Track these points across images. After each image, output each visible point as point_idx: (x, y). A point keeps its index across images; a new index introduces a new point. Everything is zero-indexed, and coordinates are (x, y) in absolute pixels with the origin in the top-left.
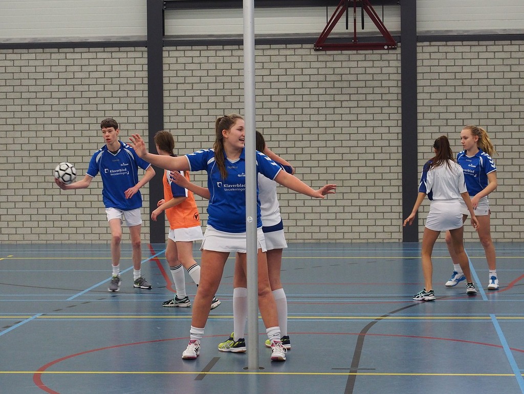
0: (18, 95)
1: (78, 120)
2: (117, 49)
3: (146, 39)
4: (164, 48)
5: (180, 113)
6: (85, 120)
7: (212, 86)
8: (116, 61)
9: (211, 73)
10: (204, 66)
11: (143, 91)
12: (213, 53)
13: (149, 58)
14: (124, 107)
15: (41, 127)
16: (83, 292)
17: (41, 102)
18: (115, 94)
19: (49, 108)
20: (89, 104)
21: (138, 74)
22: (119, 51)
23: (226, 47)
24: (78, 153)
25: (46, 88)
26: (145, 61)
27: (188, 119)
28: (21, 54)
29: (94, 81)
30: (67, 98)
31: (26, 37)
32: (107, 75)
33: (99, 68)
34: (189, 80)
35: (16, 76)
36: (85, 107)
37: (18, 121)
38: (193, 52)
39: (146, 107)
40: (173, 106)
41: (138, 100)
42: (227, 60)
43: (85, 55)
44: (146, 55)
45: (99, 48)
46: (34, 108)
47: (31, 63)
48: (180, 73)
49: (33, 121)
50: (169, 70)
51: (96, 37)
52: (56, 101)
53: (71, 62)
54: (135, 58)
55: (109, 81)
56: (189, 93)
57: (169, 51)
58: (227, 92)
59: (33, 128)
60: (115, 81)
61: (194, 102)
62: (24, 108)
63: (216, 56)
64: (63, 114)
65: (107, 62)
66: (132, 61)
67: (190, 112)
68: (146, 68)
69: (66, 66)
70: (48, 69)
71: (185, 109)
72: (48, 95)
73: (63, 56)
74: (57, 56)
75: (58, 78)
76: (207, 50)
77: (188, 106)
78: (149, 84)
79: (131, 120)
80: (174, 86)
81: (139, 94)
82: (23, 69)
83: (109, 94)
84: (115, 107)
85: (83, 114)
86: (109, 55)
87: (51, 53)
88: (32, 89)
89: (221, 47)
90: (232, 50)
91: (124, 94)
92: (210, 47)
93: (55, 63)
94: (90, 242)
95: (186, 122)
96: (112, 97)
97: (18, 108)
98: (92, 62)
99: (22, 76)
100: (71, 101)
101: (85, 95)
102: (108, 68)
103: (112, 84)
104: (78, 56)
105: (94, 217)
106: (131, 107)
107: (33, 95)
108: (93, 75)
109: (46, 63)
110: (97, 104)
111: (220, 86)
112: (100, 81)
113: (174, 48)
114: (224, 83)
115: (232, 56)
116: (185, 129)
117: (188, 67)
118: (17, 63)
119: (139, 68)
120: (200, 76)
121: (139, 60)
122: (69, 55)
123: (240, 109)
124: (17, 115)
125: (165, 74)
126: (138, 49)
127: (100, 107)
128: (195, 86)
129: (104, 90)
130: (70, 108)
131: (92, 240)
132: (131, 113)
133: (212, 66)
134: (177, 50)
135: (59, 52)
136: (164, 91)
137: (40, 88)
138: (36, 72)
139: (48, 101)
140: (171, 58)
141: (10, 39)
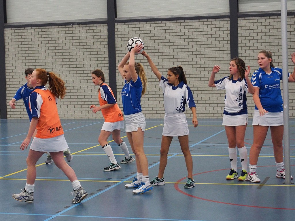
0: (164, 44)
1: (195, 56)
2: (214, 20)
3: (229, 14)
4: (238, 19)
5: (247, 51)
6: (198, 56)
7: (263, 37)
8: (214, 26)
9: (263, 31)
10: (259, 28)
11: (228, 41)
12: (264, 20)
13: (230, 24)
14: (218, 49)
15: (176, 60)
16: (198, 143)
17: (176, 47)
18: (213, 43)
19: (180, 50)
20: (200, 48)
21: (225, 32)
22: (215, 21)
23: (271, 17)
24: (195, 73)
25: (178, 40)
26: (229, 25)
27: (251, 55)
28: (165, 23)
29: (202, 36)
30: (189, 45)
31: (168, 15)
32: (209, 33)
33: (205, 30)
34: (252, 35)
35: (163, 35)
36: (198, 50)
37: (164, 57)
38: (254, 20)
39: (229, 49)
40: (243, 48)
41: (225, 45)
42: (271, 24)
43: (198, 23)
44: (229, 22)
45: (205, 20)
46: (172, 50)
47: (171, 28)
48: (247, 31)
49: (172, 57)
50: (241, 30)
51: (203, 14)
52: (183, 47)
53: (191, 27)
54: (223, 24)
55: (210, 36)
56: (251, 41)
57: (241, 20)
58: (272, 41)
59: (172, 60)
60: (213, 36)
61: (254, 46)
62: (168, 51)
63: (266, 22)
64: (187, 53)
65: (209, 26)
66: (222, 26)
67: (252, 51)
68: (229, 29)
69: (188, 29)
70: (179, 31)
71: (250, 49)
72: (179, 44)
73: (186, 24)
74: (183, 24)
75: (184, 35)
76: (261, 19)
77: (251, 48)
78: (231, 37)
79: (222, 56)
80: (244, 38)
81: (226, 42)
82: (167, 31)
83: (210, 43)
84: (214, 49)
85: (197, 53)
86: (210, 23)
87: (181, 23)
88: (171, 41)
89: (268, 17)
90: (274, 19)
91: (218, 42)
92: (262, 18)
93: (183, 27)
94: (201, 118)
95: (250, 56)
96: (212, 44)
97: (164, 51)
98: (201, 27)
99: (166, 34)
100: (191, 47)
101: (198, 43)
102: (210, 30)
103: (212, 37)
104: (194, 24)
105: (203, 105)
106: (221, 49)
107: (172, 44)
108: (202, 33)
109: (178, 27)
110: (204, 48)
111: (268, 37)
112: (206, 36)
113: (244, 18)
114: (270, 36)
115: (274, 22)
116: (250, 60)
117: (251, 28)
118: (163, 28)
119: (226, 29)
120: (257, 33)
121: (226, 25)
122: (190, 24)
123: (278, 49)
124: (164, 54)
125: (239, 32)
126: (224, 19)
127: (206, 49)
128: (255, 38)
129: (208, 41)
130: (190, 50)
131: (202, 117)
132: (222, 52)
133: (264, 27)
134: (245, 19)
135: (184, 22)
136: (239, 41)
137: (175, 41)
138: (173, 32)
139: (179, 47)
140: (242, 23)
141: (160, 16)
